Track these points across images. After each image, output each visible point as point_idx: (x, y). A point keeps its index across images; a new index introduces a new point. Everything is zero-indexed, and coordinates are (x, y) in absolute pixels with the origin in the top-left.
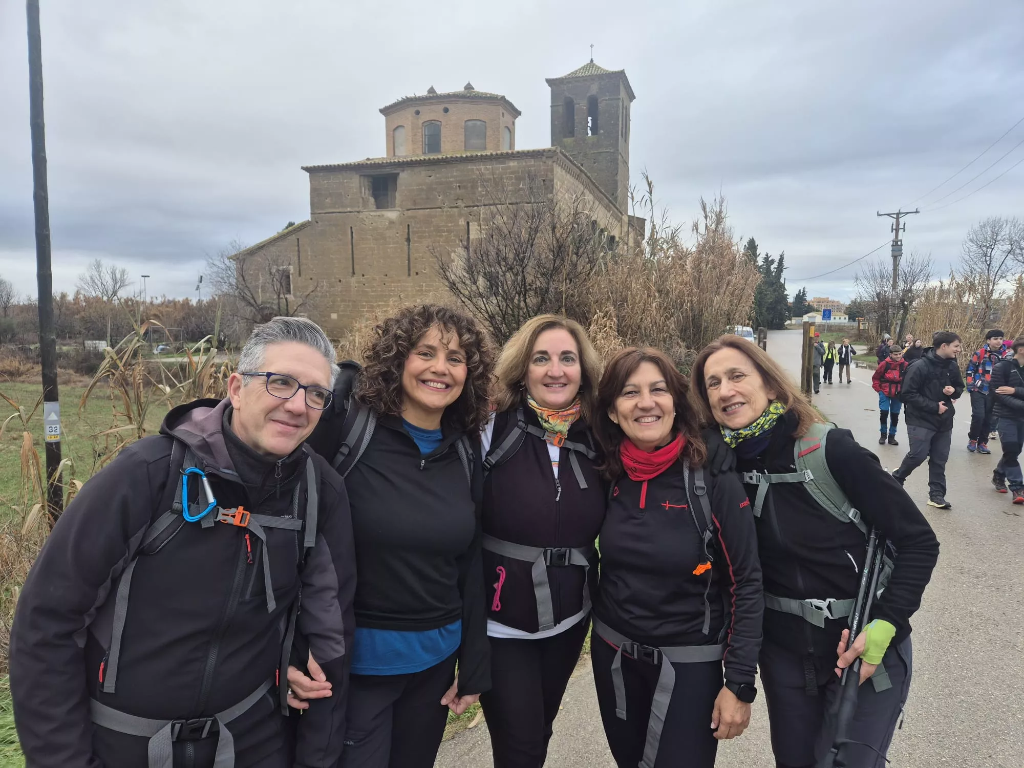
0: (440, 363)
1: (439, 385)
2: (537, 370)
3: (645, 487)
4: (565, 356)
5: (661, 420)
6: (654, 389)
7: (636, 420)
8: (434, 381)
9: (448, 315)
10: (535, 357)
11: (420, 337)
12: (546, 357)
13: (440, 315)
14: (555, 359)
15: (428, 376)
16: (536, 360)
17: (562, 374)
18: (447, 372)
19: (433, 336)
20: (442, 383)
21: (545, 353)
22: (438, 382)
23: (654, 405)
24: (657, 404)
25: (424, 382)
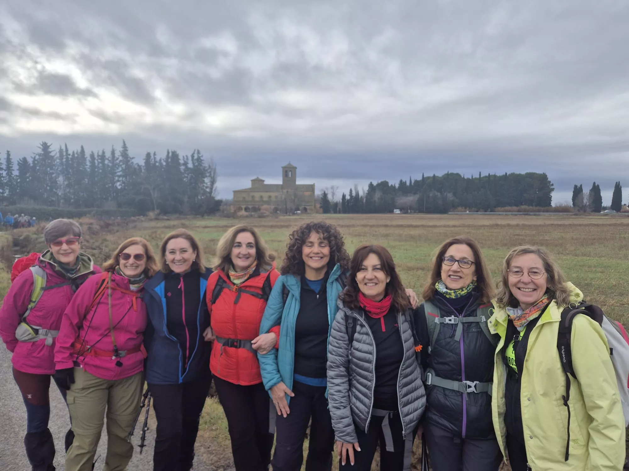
0: (316, 249)
1: (317, 258)
2: (236, 251)
3: (382, 320)
4: (249, 245)
5: (378, 285)
6: (375, 268)
7: (366, 284)
8: (315, 257)
9: (317, 226)
10: (235, 245)
11: (307, 238)
12: (240, 245)
13: (314, 227)
14: (244, 246)
15: (312, 255)
16: (236, 246)
17: (247, 253)
18: (319, 252)
19: (314, 237)
20: (318, 257)
21: (240, 243)
22: (316, 257)
23: (374, 277)
24: (376, 277)
25: (311, 257)
